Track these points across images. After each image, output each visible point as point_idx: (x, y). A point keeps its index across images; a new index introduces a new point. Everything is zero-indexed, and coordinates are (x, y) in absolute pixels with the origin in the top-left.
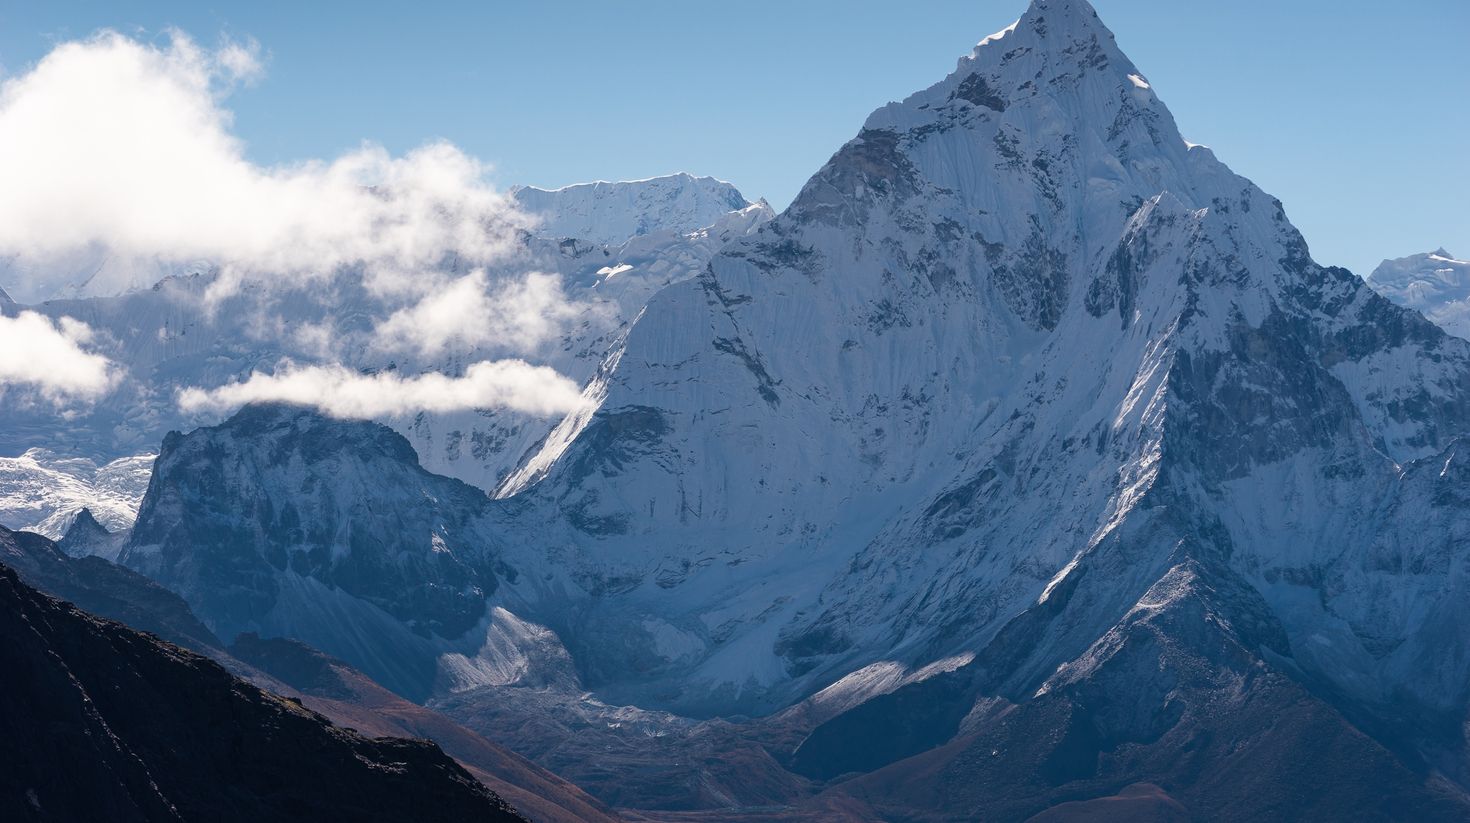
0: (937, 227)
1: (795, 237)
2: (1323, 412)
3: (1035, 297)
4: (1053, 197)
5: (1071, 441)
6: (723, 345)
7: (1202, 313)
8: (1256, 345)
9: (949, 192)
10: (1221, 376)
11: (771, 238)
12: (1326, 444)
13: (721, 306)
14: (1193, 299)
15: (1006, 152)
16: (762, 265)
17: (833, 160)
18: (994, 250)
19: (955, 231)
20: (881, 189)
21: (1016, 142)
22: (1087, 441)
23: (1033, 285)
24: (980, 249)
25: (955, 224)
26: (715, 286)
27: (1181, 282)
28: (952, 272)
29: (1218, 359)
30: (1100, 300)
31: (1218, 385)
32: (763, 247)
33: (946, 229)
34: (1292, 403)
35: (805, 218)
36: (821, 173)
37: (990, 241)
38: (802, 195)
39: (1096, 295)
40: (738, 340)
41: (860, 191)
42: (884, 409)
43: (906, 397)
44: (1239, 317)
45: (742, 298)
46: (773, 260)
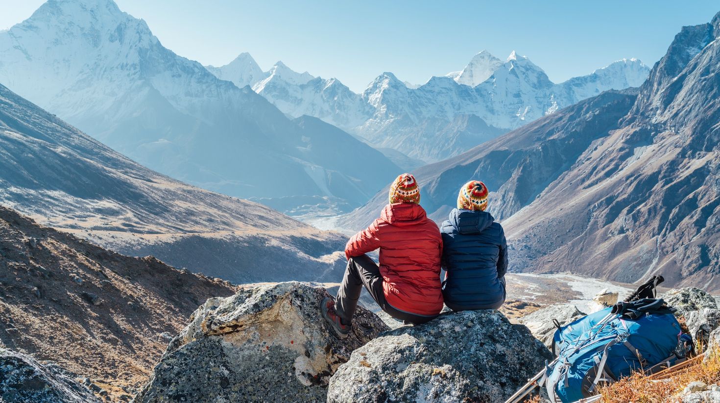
0: (68, 23)
1: (32, 24)
2: (170, 63)
3: (92, 40)
4: (96, 19)
5: (113, 67)
6: (16, 47)
7: (143, 40)
8: (155, 48)
9: (70, 15)
10: (148, 53)
11: (26, 24)
12: (171, 70)
13: (14, 39)
14: (140, 37)
15: (83, 8)
16: (24, 30)
17: (41, 7)
18: (82, 29)
19: (73, 24)
20: (53, 14)
21: (85, 6)
22: (117, 68)
23: (92, 37)
24: (79, 29)
25: (73, 23)
26: (12, 34)
27: (137, 33)
28: (72, 33)
29: (147, 50)
30: (113, 38)
31: (148, 56)
32: (24, 26)
33: (71, 23)
34: (163, 61)
35: (34, 20)
36: (38, 10)
37: (82, 27)
38: (34, 14)
39: (112, 38)
40: (20, 46)
41: (48, 14)
42: (59, 62)
43: (64, 60)
44: (151, 41)
45: (20, 37)
46: (27, 29)
